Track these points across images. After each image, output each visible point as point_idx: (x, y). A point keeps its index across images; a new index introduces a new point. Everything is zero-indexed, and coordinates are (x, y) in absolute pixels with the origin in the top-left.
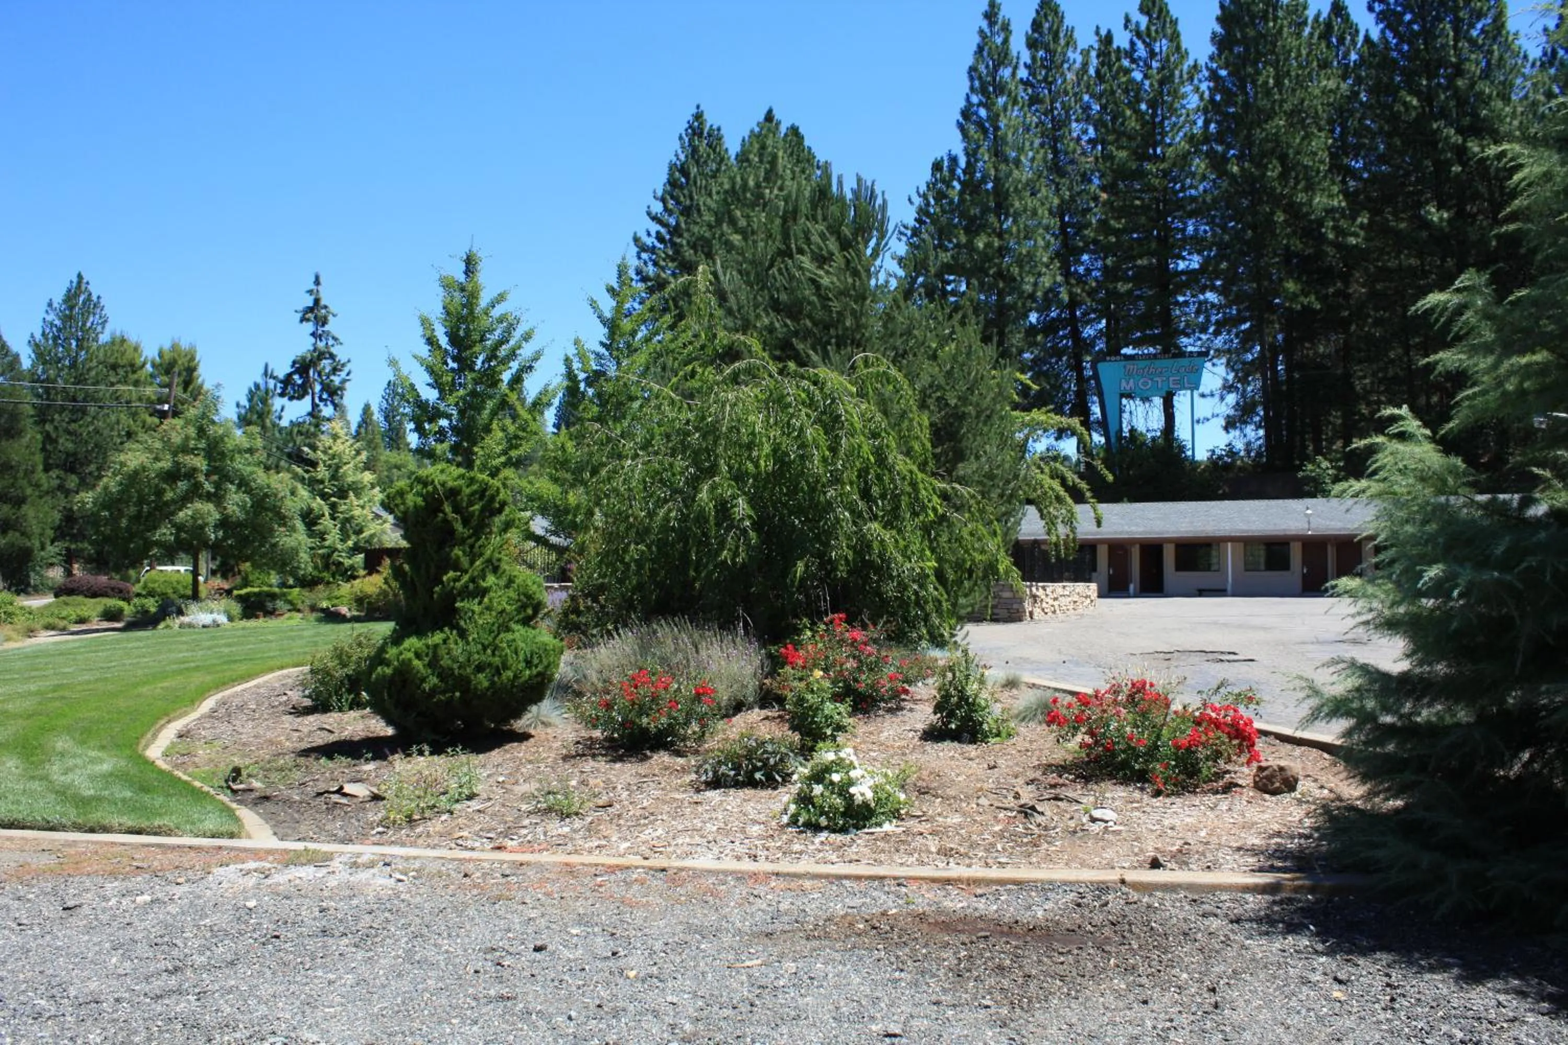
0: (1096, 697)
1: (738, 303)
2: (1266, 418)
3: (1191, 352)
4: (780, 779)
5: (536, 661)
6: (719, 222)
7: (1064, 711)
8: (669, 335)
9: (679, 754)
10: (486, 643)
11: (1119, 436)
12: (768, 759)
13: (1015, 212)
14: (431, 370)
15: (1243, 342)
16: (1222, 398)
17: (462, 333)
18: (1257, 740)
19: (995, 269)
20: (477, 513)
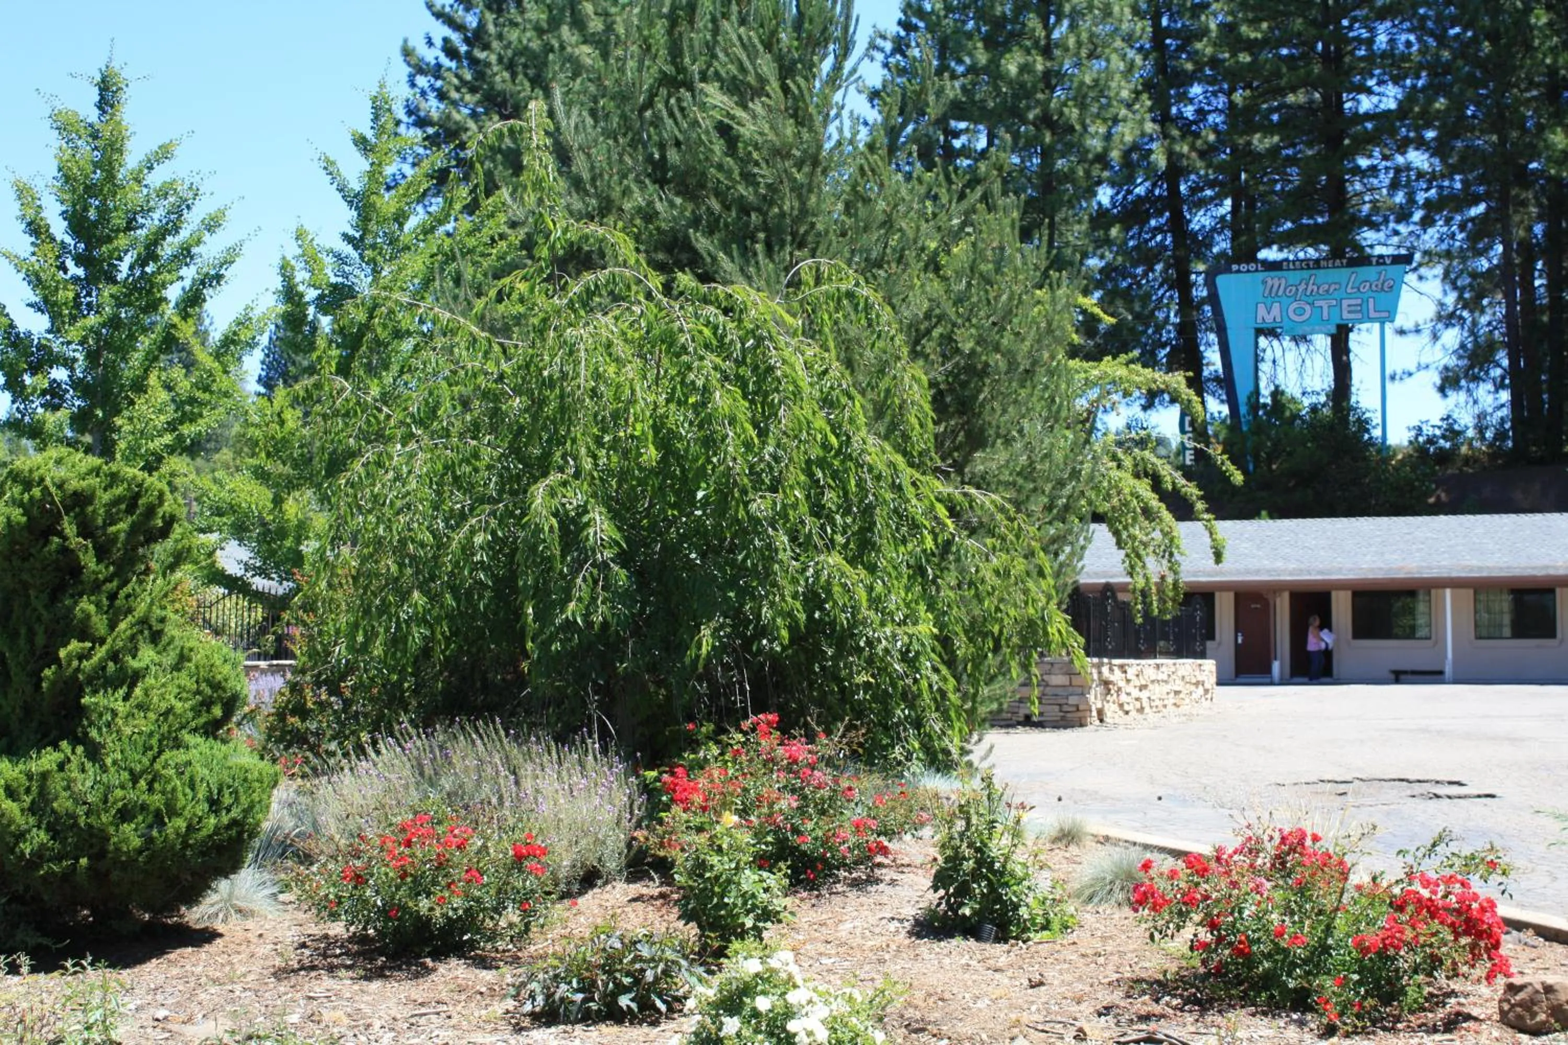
0: (1218, 859)
1: (592, 168)
2: (1513, 371)
3: (1381, 257)
4: (663, 1008)
5: (227, 800)
6: (554, 24)
7: (1162, 885)
8: (466, 222)
9: (483, 963)
10: (138, 768)
11: (1254, 405)
12: (643, 971)
13: (1073, 9)
14: (35, 280)
15: (1473, 238)
16: (1435, 337)
17: (92, 214)
18: (1503, 937)
19: (1037, 111)
20: (122, 536)
